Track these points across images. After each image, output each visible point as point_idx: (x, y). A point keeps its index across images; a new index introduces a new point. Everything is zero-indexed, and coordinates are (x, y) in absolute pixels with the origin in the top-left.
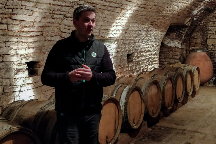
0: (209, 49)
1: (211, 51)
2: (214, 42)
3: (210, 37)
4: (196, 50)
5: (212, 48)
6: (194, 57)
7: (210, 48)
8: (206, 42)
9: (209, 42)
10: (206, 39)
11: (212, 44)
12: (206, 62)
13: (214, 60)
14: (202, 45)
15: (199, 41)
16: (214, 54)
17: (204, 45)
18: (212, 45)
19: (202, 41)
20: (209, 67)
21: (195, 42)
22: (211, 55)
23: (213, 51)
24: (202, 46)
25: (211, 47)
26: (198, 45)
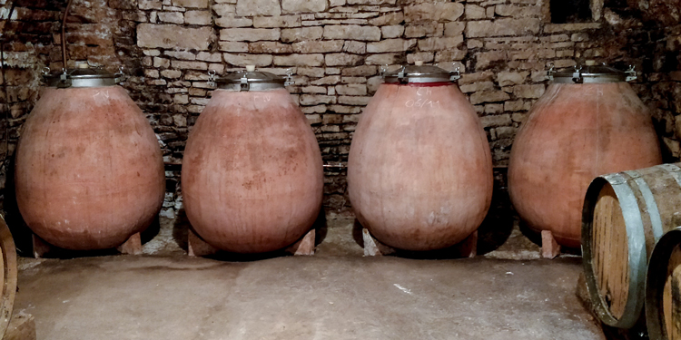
0: (151, 73)
1: (157, 82)
2: (167, 41)
3: (148, 12)
4: (63, 77)
5: (160, 69)
6: (56, 115)
7: (152, 67)
8: (135, 40)
9: (147, 37)
10: (131, 24)
11: (162, 50)
12: (115, 140)
13: (173, 124)
14: (116, 52)
15: (104, 36)
16: (172, 95)
17: (127, 52)
18: (162, 56)
19: (118, 32)
20: (133, 163)
21: (87, 39)
22: (160, 101)
23: (168, 80)
24: (118, 57)
25: (159, 62)
26: (101, 52)
